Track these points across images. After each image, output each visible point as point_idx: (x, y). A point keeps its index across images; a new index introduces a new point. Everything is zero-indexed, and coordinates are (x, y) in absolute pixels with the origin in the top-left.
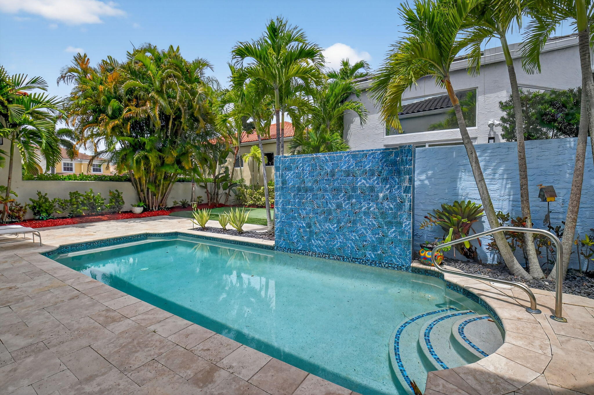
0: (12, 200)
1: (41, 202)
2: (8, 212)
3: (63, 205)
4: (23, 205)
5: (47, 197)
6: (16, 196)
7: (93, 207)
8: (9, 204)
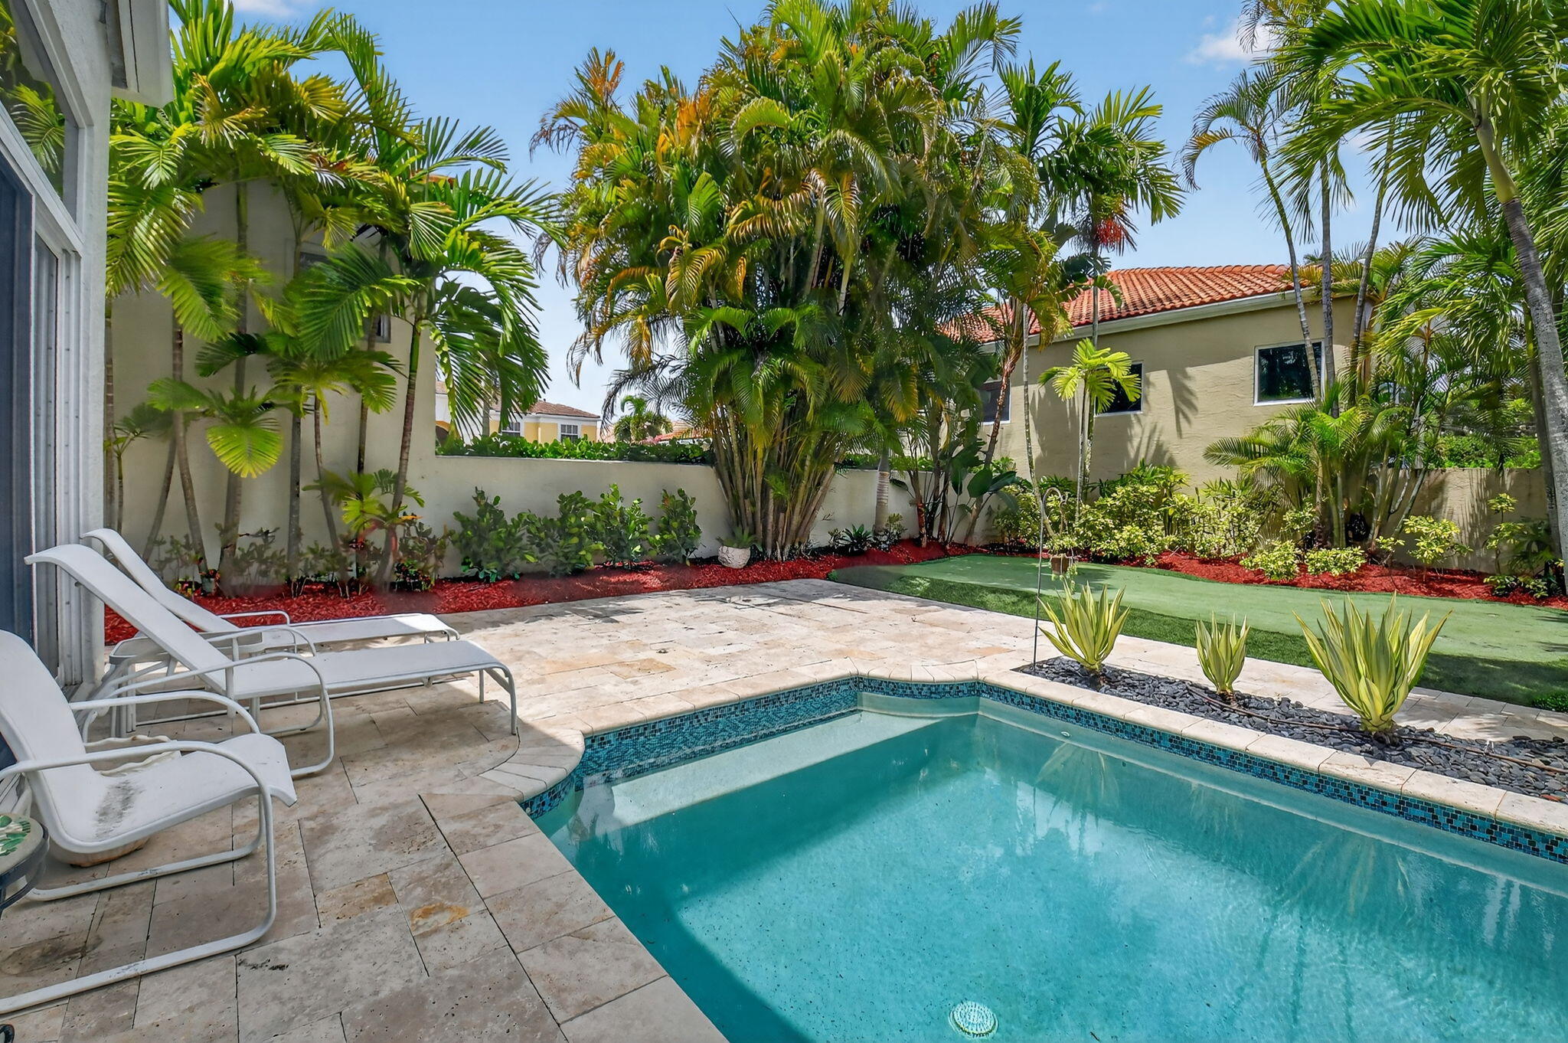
0: (410, 517)
1: (484, 524)
2: (396, 555)
3: (542, 535)
4: (438, 533)
5: (499, 507)
6: (421, 503)
7: (619, 546)
8: (400, 531)
